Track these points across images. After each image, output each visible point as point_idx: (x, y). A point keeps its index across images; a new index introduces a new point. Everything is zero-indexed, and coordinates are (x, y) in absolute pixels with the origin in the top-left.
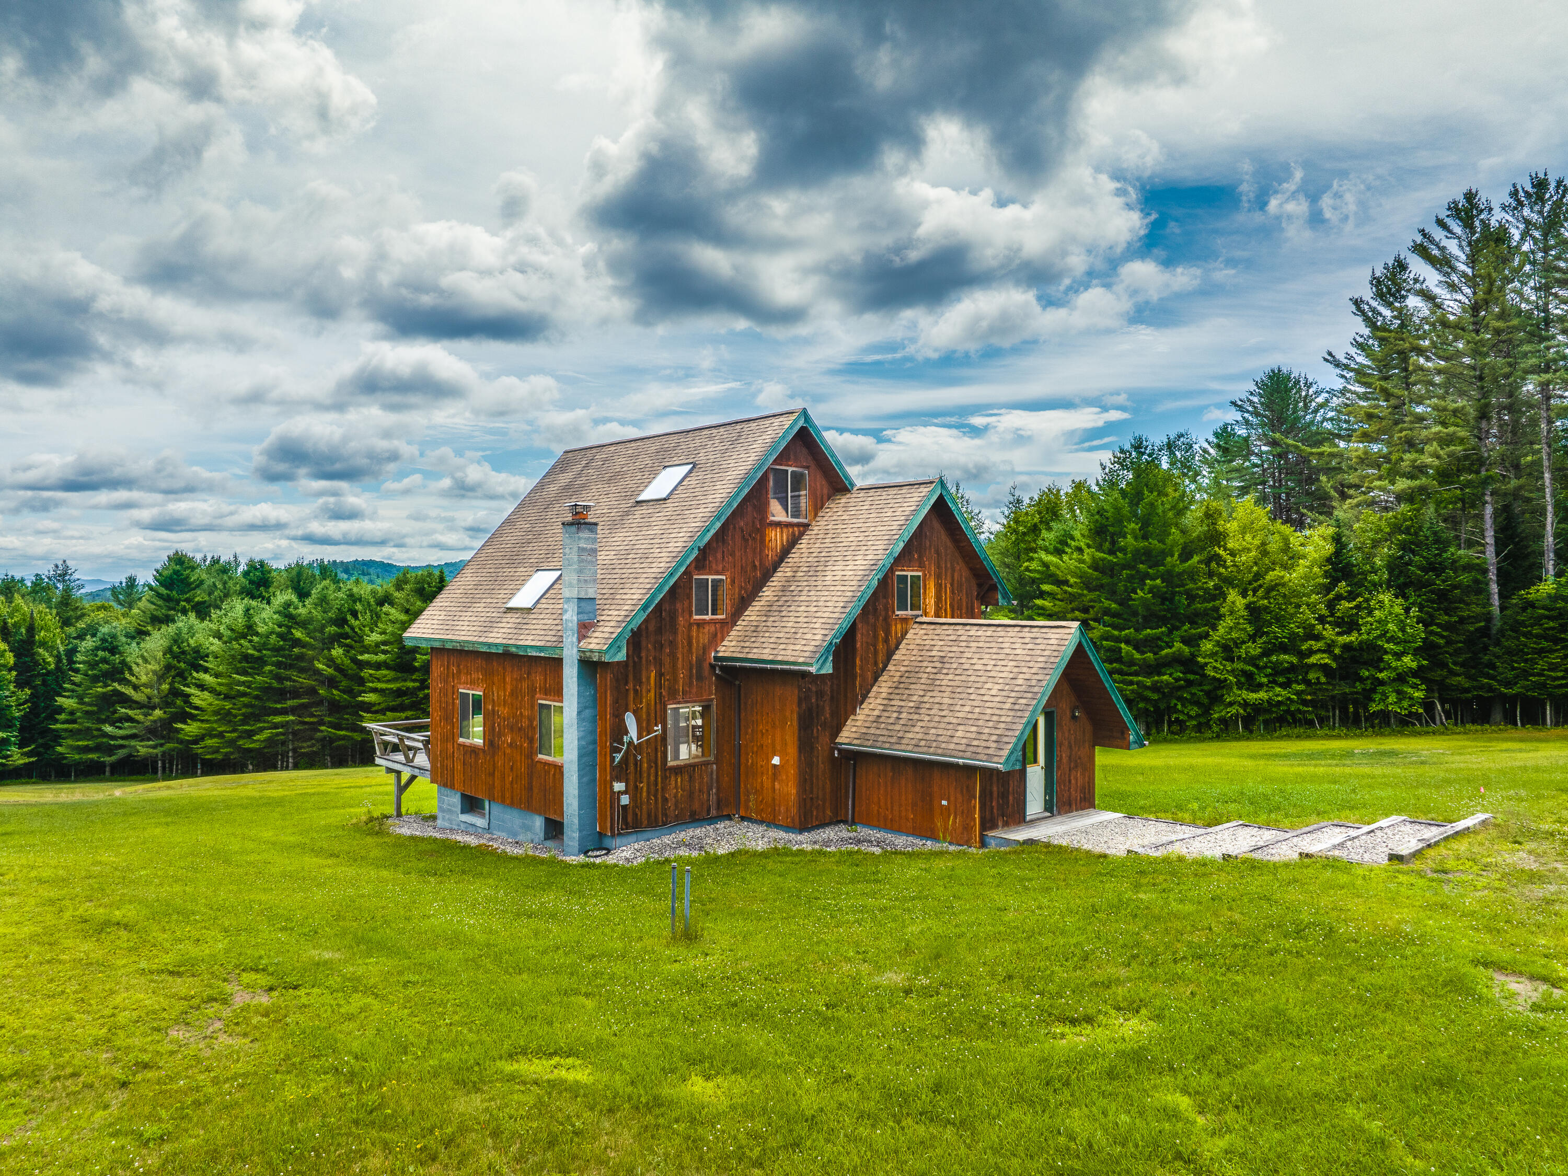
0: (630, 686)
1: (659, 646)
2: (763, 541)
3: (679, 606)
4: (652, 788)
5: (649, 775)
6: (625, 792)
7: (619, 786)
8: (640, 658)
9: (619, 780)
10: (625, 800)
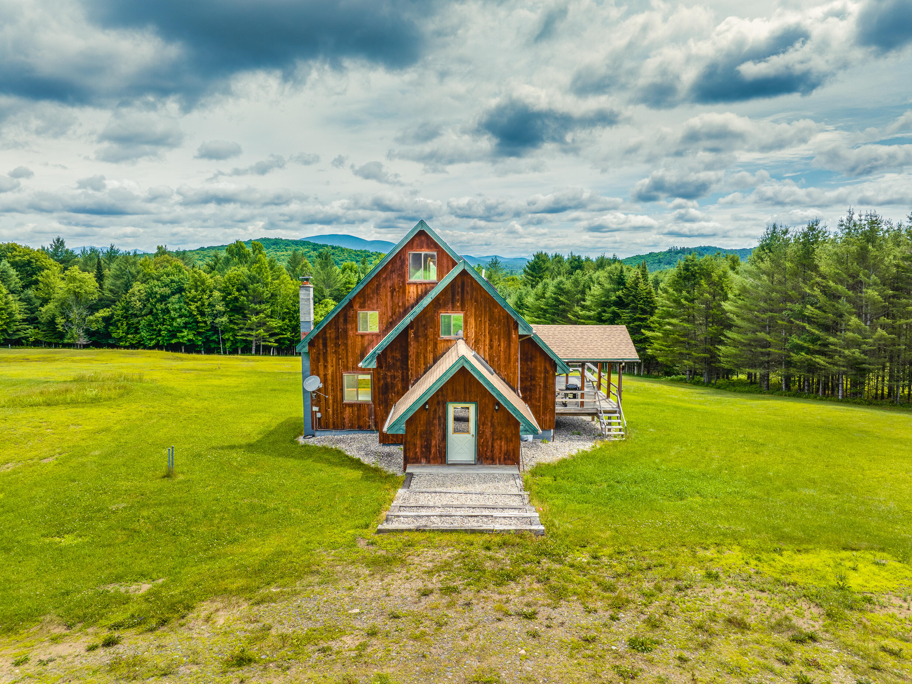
0: (321, 363)
1: (337, 345)
2: (404, 292)
3: (349, 326)
4: (335, 412)
5: (333, 406)
6: (319, 411)
7: (315, 409)
8: (327, 351)
9: (316, 406)
10: (319, 415)
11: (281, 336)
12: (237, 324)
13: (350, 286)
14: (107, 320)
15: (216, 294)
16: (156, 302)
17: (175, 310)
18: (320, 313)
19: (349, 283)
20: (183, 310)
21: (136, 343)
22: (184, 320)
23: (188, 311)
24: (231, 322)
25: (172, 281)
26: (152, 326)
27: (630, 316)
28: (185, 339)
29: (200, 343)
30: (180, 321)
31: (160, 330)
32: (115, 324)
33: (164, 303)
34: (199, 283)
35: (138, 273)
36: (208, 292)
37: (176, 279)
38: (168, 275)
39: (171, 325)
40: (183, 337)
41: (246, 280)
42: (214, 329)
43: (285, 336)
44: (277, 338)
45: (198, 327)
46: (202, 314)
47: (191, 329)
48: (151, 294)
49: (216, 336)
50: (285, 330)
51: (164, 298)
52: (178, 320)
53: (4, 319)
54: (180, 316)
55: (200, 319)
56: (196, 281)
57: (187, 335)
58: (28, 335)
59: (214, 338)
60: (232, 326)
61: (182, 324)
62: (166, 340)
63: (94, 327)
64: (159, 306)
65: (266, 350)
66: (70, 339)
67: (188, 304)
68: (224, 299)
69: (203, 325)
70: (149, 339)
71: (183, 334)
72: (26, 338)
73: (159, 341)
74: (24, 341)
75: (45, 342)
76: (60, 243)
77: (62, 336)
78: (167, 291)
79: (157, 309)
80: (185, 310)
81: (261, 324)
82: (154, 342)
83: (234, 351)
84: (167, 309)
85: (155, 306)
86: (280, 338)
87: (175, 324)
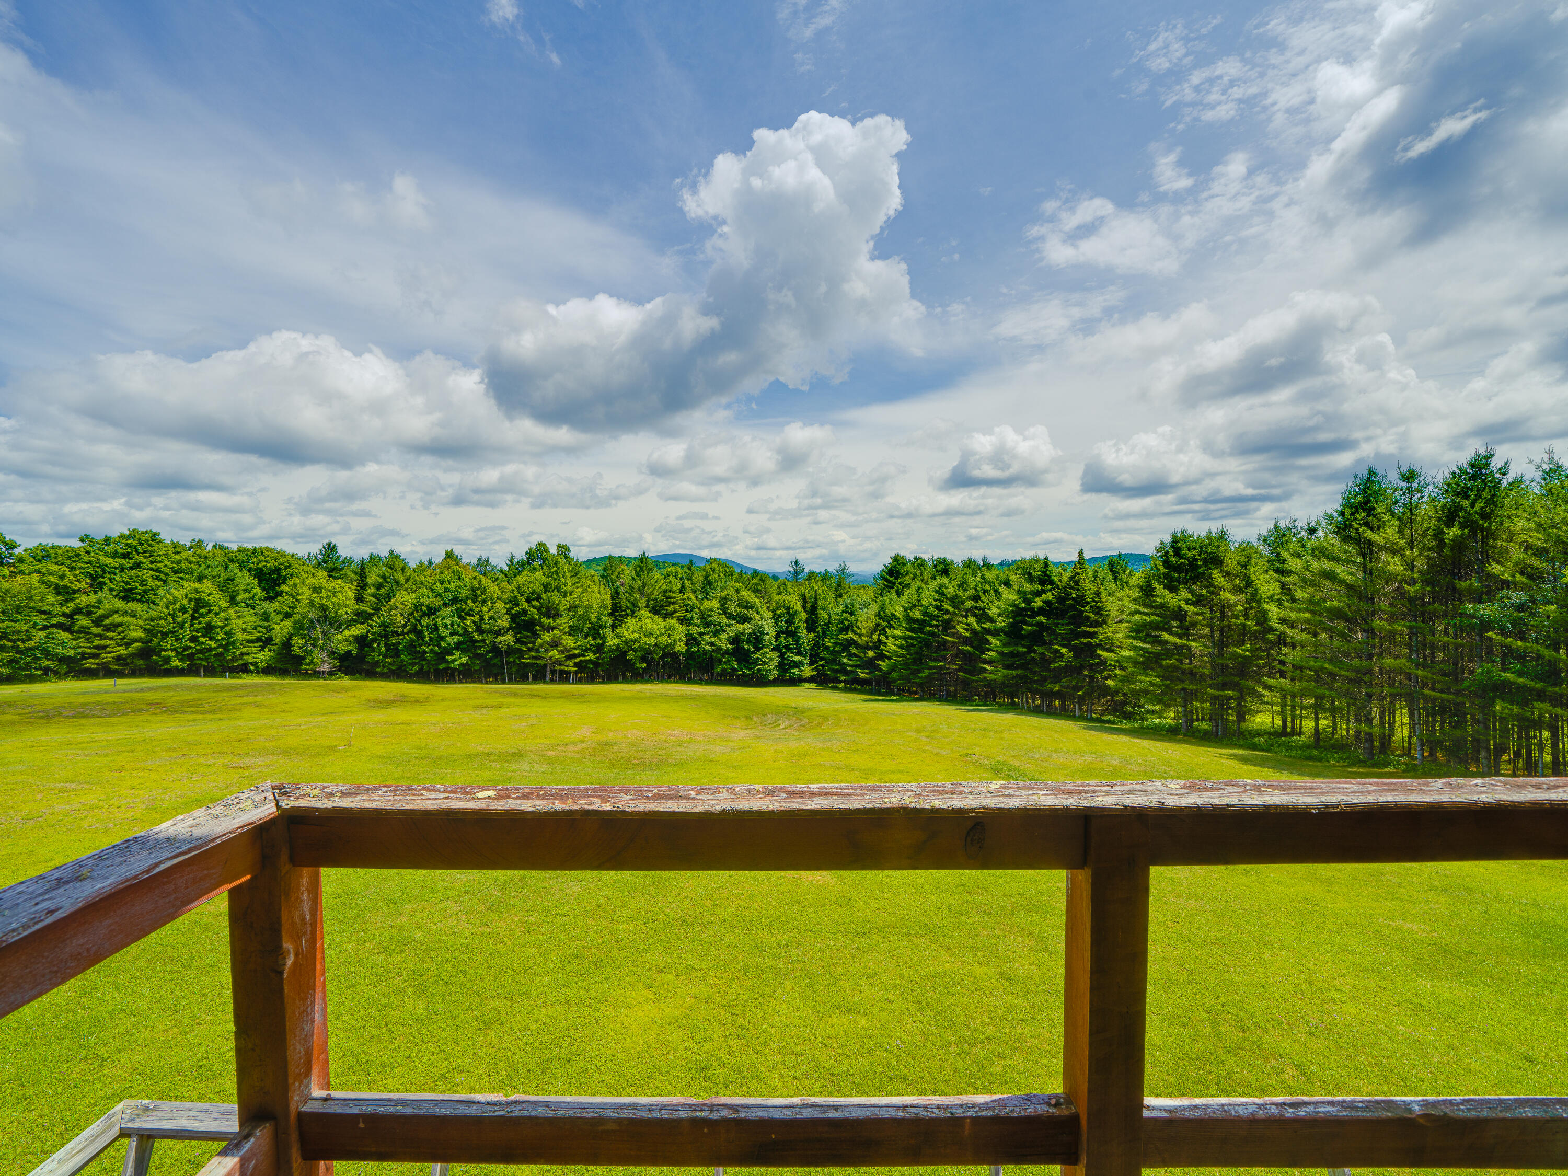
11: (582, 658)
12: (525, 644)
13: (671, 594)
14: (361, 641)
15: (500, 605)
16: (421, 617)
17: (445, 626)
18: (631, 629)
19: (670, 591)
20: (455, 626)
21: (397, 669)
22: (456, 639)
23: (463, 628)
24: (518, 641)
25: (446, 590)
26: (415, 647)
27: (1070, 630)
28: (457, 663)
29: (477, 668)
30: (451, 640)
31: (425, 652)
32: (369, 645)
33: (432, 617)
34: (478, 592)
35: (407, 580)
36: (489, 603)
37: (453, 588)
38: (442, 583)
39: (439, 646)
40: (454, 661)
41: (538, 588)
42: (495, 649)
43: (587, 658)
44: (577, 660)
45: (476, 648)
46: (480, 631)
47: (464, 651)
48: (417, 607)
49: (499, 658)
50: (587, 650)
51: (432, 611)
52: (449, 639)
53: (218, 640)
54: (452, 634)
55: (477, 637)
56: (473, 590)
57: (459, 659)
58: (258, 660)
59: (495, 661)
60: (518, 646)
61: (452, 644)
62: (433, 665)
63: (342, 648)
64: (425, 621)
65: (564, 677)
66: (309, 664)
67: (463, 619)
68: (509, 610)
69: (481, 644)
70: (410, 664)
71: (453, 657)
72: (255, 664)
73: (423, 666)
74: (252, 668)
75: (280, 669)
76: (331, 549)
77: (299, 660)
78: (439, 602)
79: (422, 626)
80: (459, 626)
81: (554, 644)
82: (416, 668)
83: (523, 679)
84: (435, 625)
85: (419, 621)
86: (581, 661)
87: (443, 644)
